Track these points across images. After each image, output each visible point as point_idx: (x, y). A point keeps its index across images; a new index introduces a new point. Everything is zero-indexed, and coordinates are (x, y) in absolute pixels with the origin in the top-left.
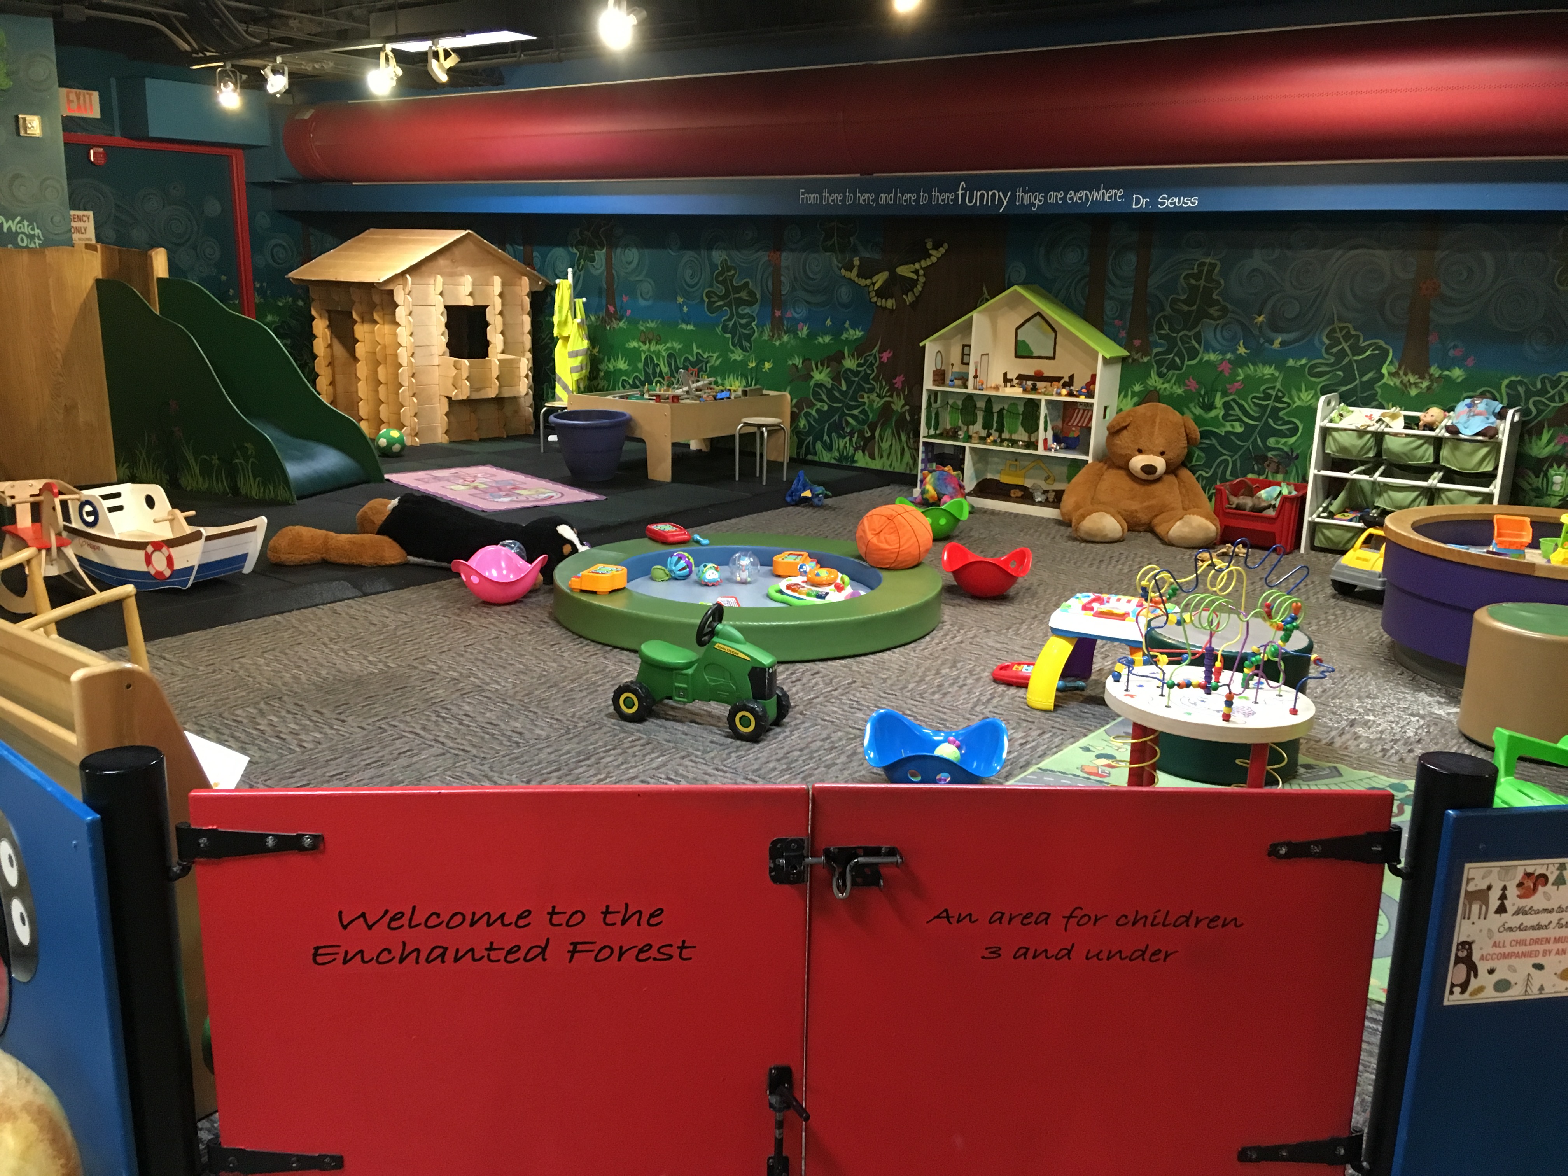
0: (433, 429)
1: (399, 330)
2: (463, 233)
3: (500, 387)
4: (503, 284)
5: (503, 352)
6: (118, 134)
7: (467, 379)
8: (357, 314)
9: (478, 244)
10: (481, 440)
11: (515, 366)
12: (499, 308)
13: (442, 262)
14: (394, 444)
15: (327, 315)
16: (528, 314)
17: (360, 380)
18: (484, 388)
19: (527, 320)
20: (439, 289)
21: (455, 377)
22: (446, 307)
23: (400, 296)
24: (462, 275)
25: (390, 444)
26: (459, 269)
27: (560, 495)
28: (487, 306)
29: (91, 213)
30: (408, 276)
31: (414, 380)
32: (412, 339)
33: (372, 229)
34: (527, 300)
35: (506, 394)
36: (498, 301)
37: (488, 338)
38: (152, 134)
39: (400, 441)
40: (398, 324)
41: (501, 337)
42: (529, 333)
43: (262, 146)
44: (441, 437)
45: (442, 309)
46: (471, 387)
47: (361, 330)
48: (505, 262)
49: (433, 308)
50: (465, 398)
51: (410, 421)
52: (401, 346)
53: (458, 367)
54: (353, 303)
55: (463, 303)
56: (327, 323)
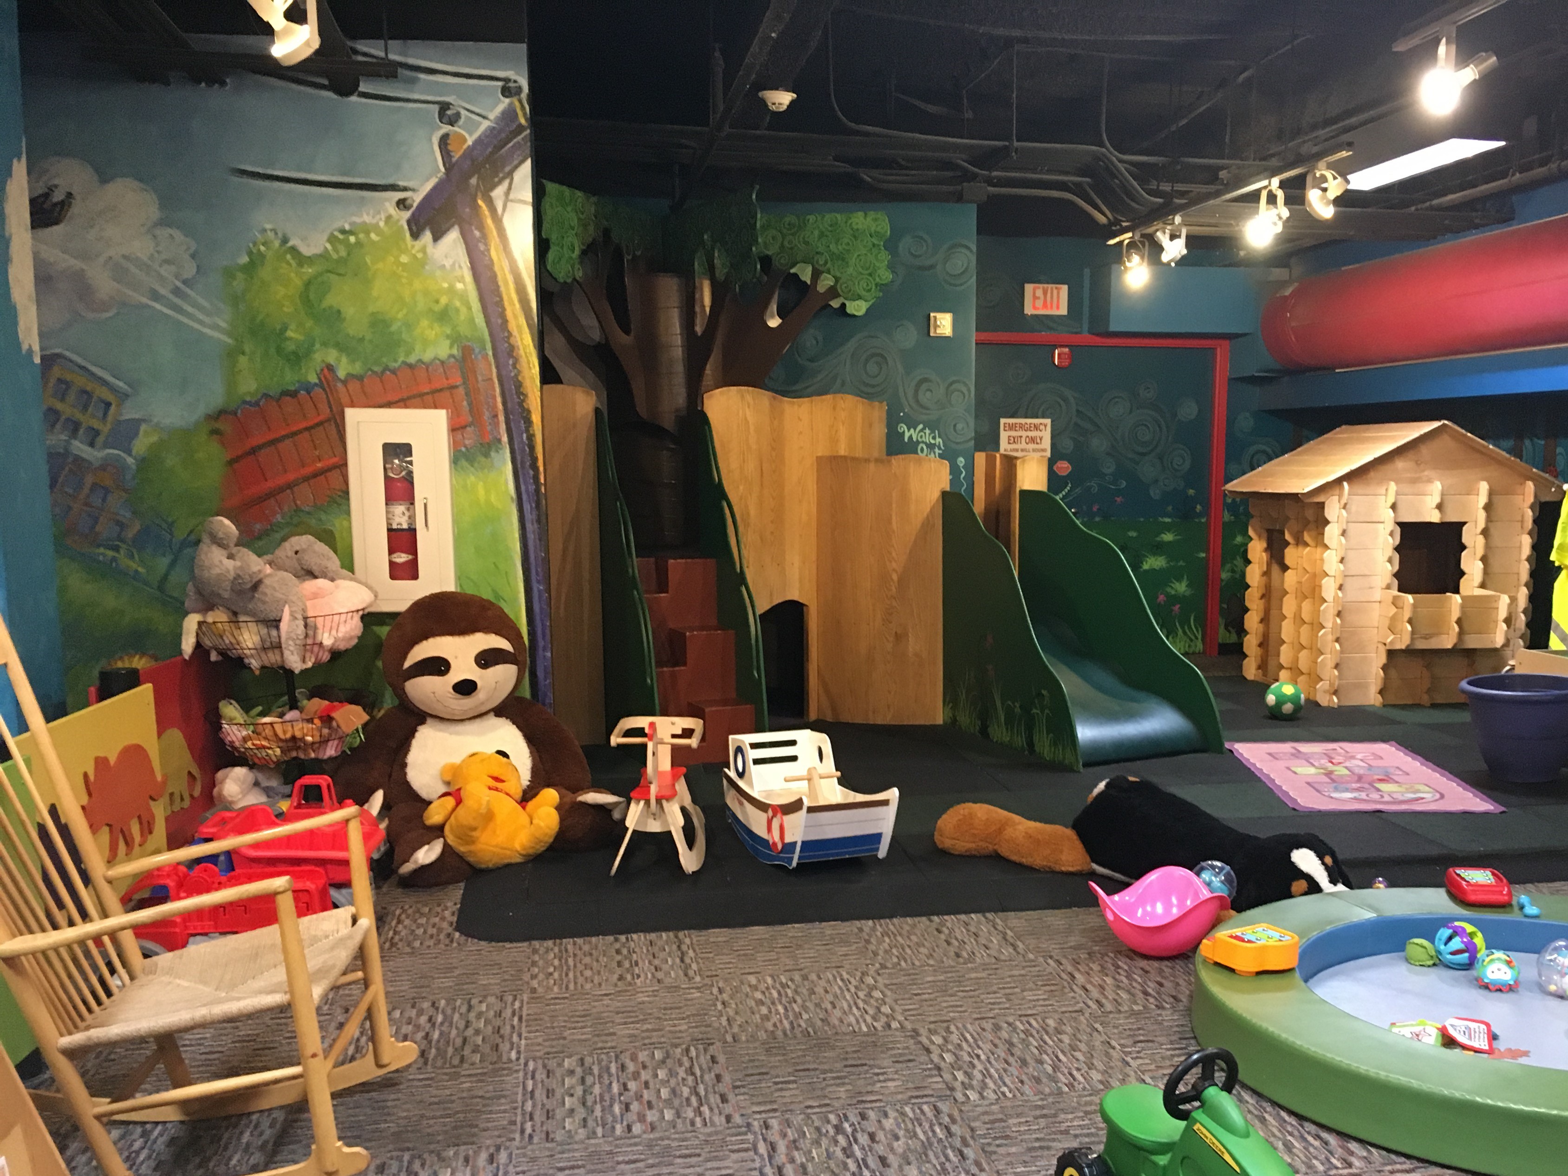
0: (1362, 686)
1: (1327, 554)
2: (1436, 424)
3: (1461, 633)
4: (1491, 494)
5: (1483, 586)
6: (1085, 333)
7: (1410, 621)
8: (1291, 533)
9: (1456, 437)
10: (1434, 706)
11: (1495, 605)
12: (1481, 525)
13: (1400, 464)
14: (1285, 703)
15: (1265, 535)
16: (1530, 533)
17: (1285, 617)
18: (1439, 634)
19: (1526, 542)
20: (1391, 500)
21: (1393, 619)
22: (1401, 525)
23: (1333, 510)
24: (1430, 481)
25: (1279, 704)
26: (1426, 473)
27: (1438, 796)
28: (1465, 523)
29: (1048, 421)
30: (1345, 484)
31: (1338, 621)
32: (1341, 566)
33: (1344, 427)
34: (1529, 515)
35: (1472, 642)
36: (1482, 516)
37: (1463, 566)
38: (1113, 327)
39: (1294, 699)
40: (1326, 547)
41: (1480, 565)
42: (1528, 560)
43: (1245, 335)
44: (1372, 698)
45: (1390, 525)
46: (1413, 633)
47: (1291, 555)
48: (1499, 462)
49: (1381, 526)
50: (1403, 647)
51: (1329, 673)
52: (1327, 575)
53: (1400, 604)
54: (1287, 519)
55: (1428, 520)
56: (1265, 545)
